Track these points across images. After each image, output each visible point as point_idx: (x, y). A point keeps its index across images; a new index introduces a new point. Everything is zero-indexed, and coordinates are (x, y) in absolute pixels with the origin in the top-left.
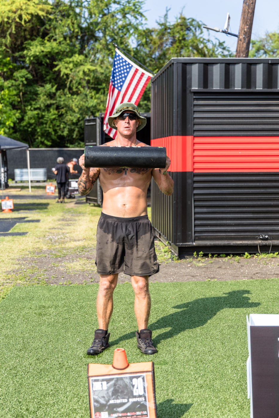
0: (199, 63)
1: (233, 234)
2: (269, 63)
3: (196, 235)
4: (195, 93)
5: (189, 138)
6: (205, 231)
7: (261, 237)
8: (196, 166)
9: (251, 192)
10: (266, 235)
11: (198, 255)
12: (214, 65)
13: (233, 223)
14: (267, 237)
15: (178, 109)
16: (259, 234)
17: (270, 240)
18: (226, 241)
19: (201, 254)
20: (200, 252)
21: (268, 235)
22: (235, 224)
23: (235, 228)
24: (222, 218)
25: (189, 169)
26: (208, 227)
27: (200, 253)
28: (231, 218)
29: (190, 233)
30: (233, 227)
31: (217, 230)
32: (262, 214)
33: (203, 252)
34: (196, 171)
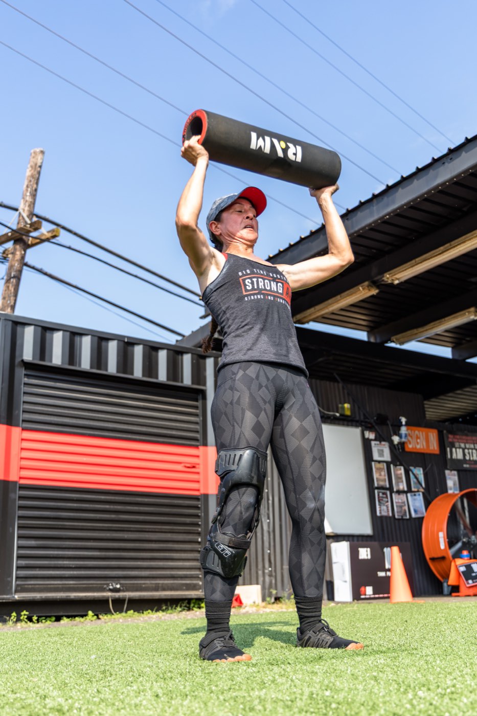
0: (35, 325)
1: (71, 582)
2: (124, 341)
3: (18, 583)
4: (27, 365)
5: (16, 431)
6: (32, 576)
7: (111, 587)
8: (24, 473)
9: (98, 518)
10: (117, 584)
11: (19, 616)
12: (55, 332)
13: (73, 564)
14: (118, 586)
15: (4, 384)
16: (108, 582)
17: (123, 591)
18: (62, 593)
19: (25, 615)
20: (22, 611)
21: (120, 584)
22: (76, 566)
23: (75, 572)
24: (58, 556)
25: (13, 477)
26: (35, 571)
27: (22, 613)
28: (70, 556)
29: (9, 579)
30: (73, 571)
31: (50, 576)
32: (113, 552)
33: (26, 611)
34: (22, 482)
